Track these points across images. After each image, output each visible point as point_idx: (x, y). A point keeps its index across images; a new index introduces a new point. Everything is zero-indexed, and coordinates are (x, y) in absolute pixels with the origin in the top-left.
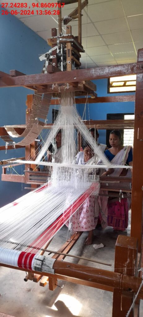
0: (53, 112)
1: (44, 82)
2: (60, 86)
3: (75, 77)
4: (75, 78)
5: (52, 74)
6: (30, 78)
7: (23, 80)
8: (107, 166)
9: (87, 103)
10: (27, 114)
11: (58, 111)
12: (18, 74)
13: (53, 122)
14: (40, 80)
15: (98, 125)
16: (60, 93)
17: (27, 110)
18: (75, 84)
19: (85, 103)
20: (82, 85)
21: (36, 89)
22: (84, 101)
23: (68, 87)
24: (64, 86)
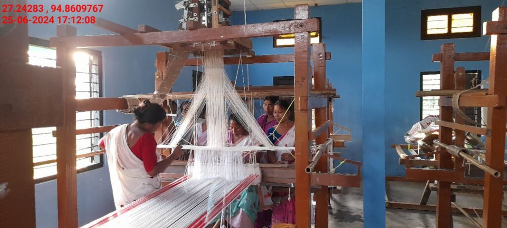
0: (194, 75)
1: (183, 41)
2: (203, 43)
3: (221, 35)
4: (222, 37)
5: (194, 31)
6: (165, 36)
7: (155, 38)
8: (268, 147)
9: (240, 63)
10: (157, 79)
11: (202, 73)
12: (149, 29)
13: (194, 90)
14: (177, 38)
15: (256, 93)
16: (203, 52)
17: (156, 74)
18: (224, 42)
19: (238, 63)
20: (233, 42)
21: (171, 47)
22: (236, 61)
23: (214, 45)
24: (209, 44)
